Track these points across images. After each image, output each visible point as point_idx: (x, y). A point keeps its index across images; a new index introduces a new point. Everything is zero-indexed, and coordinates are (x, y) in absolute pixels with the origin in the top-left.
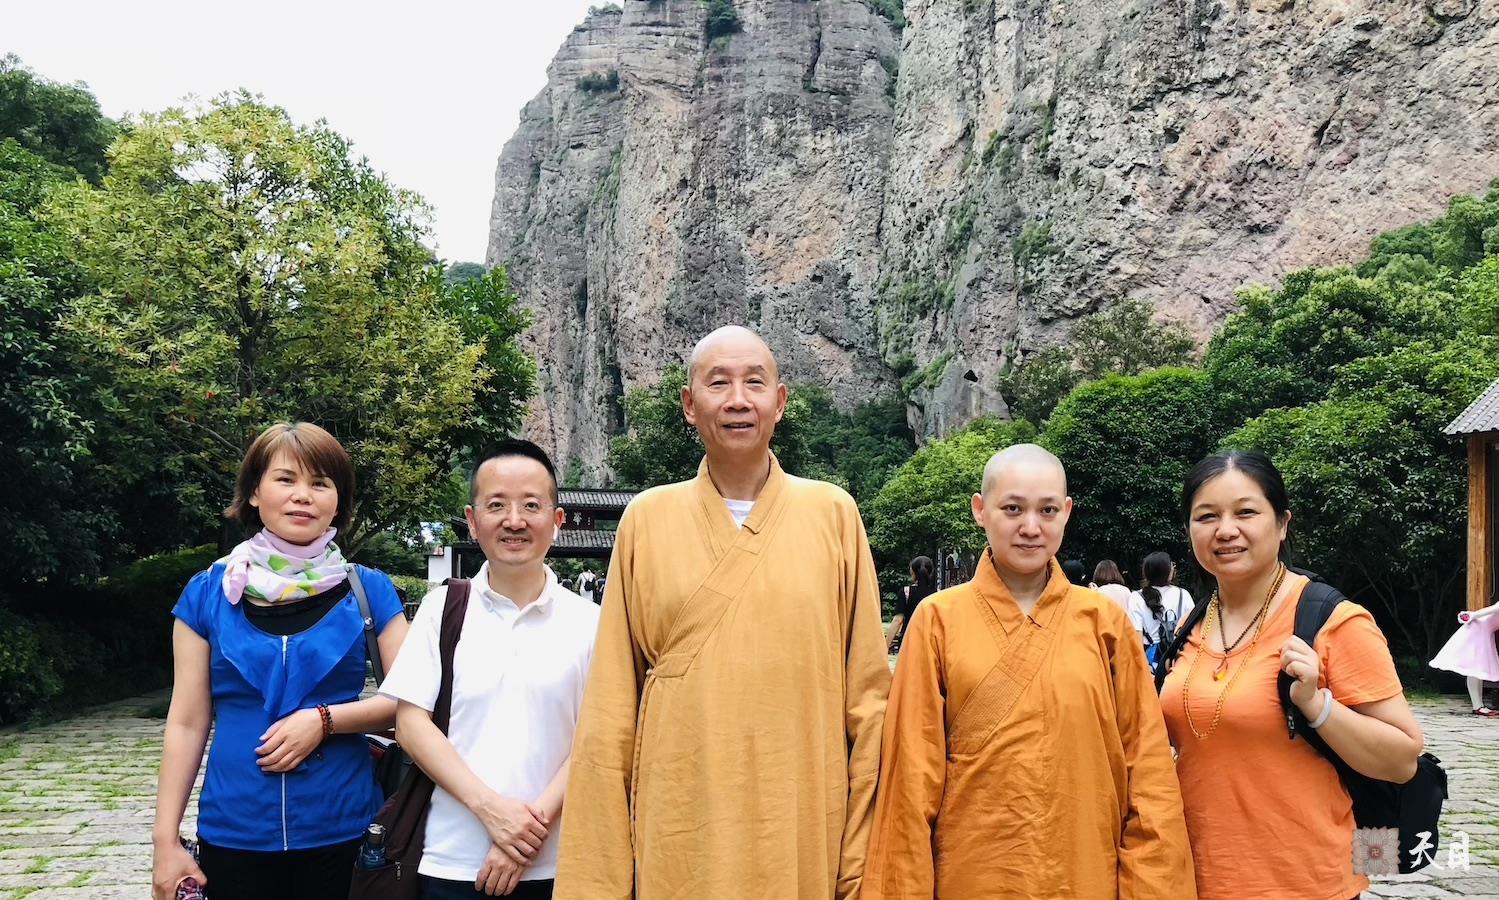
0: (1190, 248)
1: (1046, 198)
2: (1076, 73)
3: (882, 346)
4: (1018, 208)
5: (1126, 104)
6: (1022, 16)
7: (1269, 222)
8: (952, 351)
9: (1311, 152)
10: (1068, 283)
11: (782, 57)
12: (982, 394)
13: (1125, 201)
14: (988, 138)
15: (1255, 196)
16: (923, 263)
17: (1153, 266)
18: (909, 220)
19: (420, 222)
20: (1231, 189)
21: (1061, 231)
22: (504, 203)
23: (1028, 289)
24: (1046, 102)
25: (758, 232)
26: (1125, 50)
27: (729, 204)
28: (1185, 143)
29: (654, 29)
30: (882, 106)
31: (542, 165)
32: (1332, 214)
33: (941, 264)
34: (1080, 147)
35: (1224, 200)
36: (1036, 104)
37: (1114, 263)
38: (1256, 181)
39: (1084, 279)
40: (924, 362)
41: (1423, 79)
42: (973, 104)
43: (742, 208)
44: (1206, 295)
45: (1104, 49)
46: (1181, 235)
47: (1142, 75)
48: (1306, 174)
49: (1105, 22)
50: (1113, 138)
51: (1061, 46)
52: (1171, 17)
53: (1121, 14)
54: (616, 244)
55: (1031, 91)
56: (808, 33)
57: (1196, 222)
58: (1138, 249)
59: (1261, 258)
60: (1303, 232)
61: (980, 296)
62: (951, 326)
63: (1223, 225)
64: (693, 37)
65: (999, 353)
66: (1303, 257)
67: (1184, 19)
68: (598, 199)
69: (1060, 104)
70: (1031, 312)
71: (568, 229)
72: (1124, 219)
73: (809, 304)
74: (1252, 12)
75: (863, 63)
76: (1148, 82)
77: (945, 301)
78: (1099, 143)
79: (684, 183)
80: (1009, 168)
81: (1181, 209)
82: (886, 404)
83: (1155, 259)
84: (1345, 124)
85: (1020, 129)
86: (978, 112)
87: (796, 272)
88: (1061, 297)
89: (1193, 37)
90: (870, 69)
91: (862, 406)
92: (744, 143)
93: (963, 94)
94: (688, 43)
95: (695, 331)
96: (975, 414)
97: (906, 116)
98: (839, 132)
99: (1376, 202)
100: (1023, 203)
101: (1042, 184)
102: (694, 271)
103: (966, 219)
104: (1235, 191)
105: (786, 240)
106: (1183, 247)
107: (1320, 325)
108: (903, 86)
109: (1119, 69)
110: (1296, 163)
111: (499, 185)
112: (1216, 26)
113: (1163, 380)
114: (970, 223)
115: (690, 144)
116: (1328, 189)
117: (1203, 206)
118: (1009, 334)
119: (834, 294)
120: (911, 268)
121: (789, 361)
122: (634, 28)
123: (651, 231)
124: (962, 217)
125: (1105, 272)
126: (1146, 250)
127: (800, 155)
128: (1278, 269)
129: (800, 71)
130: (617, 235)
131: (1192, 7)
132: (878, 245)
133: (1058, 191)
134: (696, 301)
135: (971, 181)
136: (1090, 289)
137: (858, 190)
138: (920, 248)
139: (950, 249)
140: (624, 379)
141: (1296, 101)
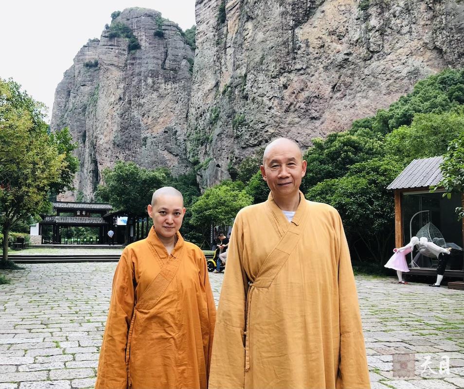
0: (292, 124)
1: (244, 107)
2: (253, 66)
3: (188, 155)
4: (234, 110)
5: (270, 76)
6: (235, 46)
7: (318, 116)
8: (212, 157)
9: (331, 93)
10: (251, 135)
11: (154, 57)
12: (222, 172)
13: (270, 108)
14: (224, 87)
15: (313, 107)
16: (202, 128)
17: (279, 130)
18: (197, 113)
21: (249, 118)
22: (57, 104)
23: (237, 137)
24: (243, 75)
25: (146, 116)
26: (269, 59)
27: (136, 106)
28: (290, 90)
29: (111, 47)
30: (188, 75)
31: (71, 91)
32: (338, 114)
33: (208, 128)
34: (255, 90)
35: (303, 109)
36: (240, 76)
37: (266, 129)
38: (313, 103)
39: (256, 134)
40: (202, 161)
41: (366, 71)
42: (219, 75)
43: (140, 108)
44: (297, 140)
45: (263, 58)
46: (289, 120)
47: (275, 67)
48: (330, 101)
49: (263, 49)
50: (266, 87)
51: (248, 57)
52: (284, 49)
53: (268, 47)
54: (96, 119)
55: (238, 71)
56: (163, 50)
57: (293, 116)
58: (274, 124)
59: (315, 128)
60: (329, 120)
61: (221, 139)
62: (212, 149)
63: (303, 117)
64: (124, 50)
65: (228, 158)
66: (329, 128)
67: (289, 49)
68: (90, 103)
69: (248, 76)
70: (239, 145)
71: (80, 113)
72: (269, 114)
73: (163, 140)
74: (311, 48)
75: (181, 61)
76: (277, 69)
77: (209, 141)
78: (261, 89)
79: (120, 98)
80: (231, 97)
81: (289, 111)
82: (189, 175)
83: (280, 128)
84: (342, 85)
85: (235, 84)
86: (220, 78)
87: (159, 129)
88: (248, 140)
89: (292, 55)
90: (184, 62)
91: (181, 175)
92: (141, 86)
93: (216, 72)
94: (122, 52)
95: (124, 149)
96: (220, 179)
97: (197, 78)
98: (174, 83)
99: (352, 110)
100: (236, 108)
101: (242, 102)
102: (124, 129)
103: (216, 113)
104: (306, 105)
105: (155, 119)
106: (289, 124)
107: (340, 151)
108: (195, 69)
109: (268, 65)
110: (326, 97)
111: (56, 98)
112: (299, 52)
114: (218, 114)
115: (123, 86)
116: (337, 106)
117: (296, 110)
118: (231, 152)
119: (172, 137)
120: (198, 129)
121: (156, 160)
122: (104, 46)
123: (109, 115)
124: (215, 112)
125: (263, 132)
126: (277, 125)
127: (160, 91)
128: (321, 132)
129: (160, 62)
130: (97, 116)
131: (292, 46)
132: (187, 121)
133: (247, 105)
134: (124, 139)
135: (218, 101)
136: (258, 137)
137: (180, 102)
138: (201, 122)
139: (211, 123)
140: (98, 165)
141: (326, 77)
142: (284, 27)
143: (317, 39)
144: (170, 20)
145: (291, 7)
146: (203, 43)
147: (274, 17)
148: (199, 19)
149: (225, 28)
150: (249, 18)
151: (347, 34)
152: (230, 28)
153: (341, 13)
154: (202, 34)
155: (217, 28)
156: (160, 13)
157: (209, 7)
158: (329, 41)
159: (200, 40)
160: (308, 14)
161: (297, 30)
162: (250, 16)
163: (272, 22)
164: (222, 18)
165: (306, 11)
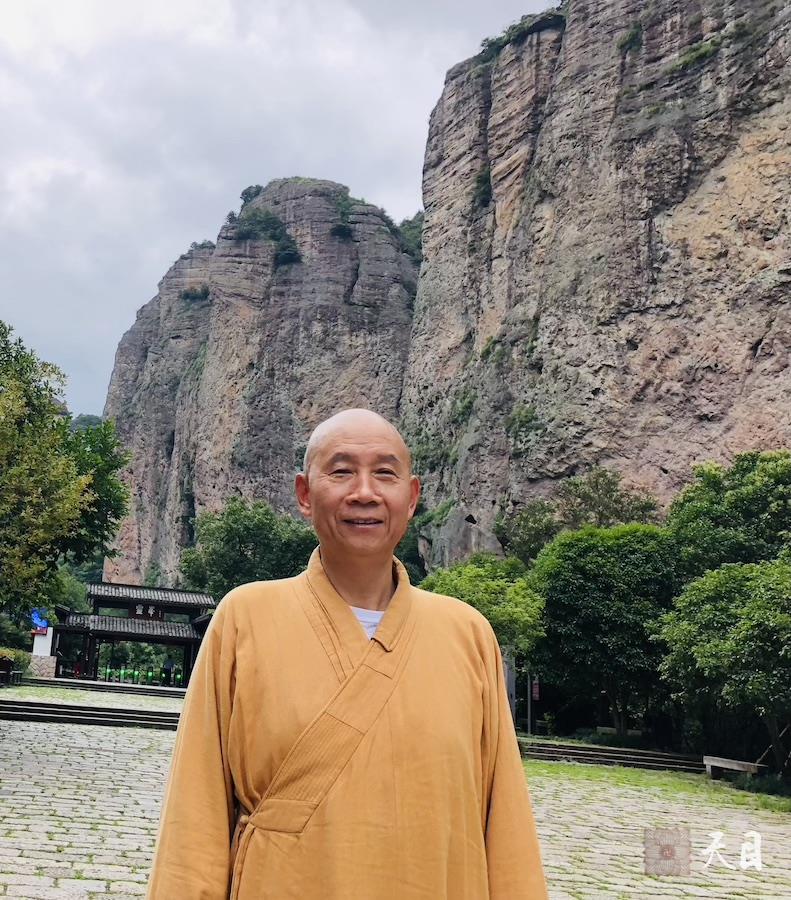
0: (649, 430)
1: (532, 387)
2: (555, 297)
4: (509, 394)
5: (595, 321)
6: (513, 256)
7: (715, 413)
8: (456, 499)
9: (748, 361)
10: (550, 452)
11: (329, 280)
12: (480, 534)
13: (596, 392)
14: (486, 342)
15: (703, 393)
16: (433, 431)
17: (620, 442)
18: (422, 399)
19: (54, 385)
20: (682, 386)
21: (547, 413)
22: (119, 374)
23: (517, 455)
24: (531, 317)
25: (305, 402)
26: (593, 282)
27: (284, 381)
28: (643, 351)
29: (237, 259)
30: (403, 316)
31: (150, 349)
32: (769, 409)
33: (447, 432)
34: (558, 350)
35: (677, 395)
36: (523, 318)
37: (588, 438)
38: (703, 382)
39: (563, 449)
40: (433, 506)
42: (474, 317)
43: (294, 385)
44: (665, 467)
45: (577, 281)
46: (642, 420)
47: (607, 300)
48: (745, 377)
49: (577, 262)
50: (584, 345)
51: (544, 278)
52: (629, 260)
53: (590, 257)
54: (198, 407)
55: (519, 309)
56: (348, 264)
57: (654, 410)
58: (607, 429)
59: (710, 441)
60: (745, 422)
61: (478, 458)
62: (455, 480)
63: (677, 414)
64: (265, 265)
65: (494, 502)
66: (747, 441)
67: (640, 261)
68: (188, 374)
69: (542, 319)
70: (520, 473)
71: (163, 395)
72: (595, 405)
74: (694, 258)
75: (389, 286)
76: (613, 306)
77: (450, 461)
78: (573, 348)
79: (251, 365)
80: (502, 364)
81: (642, 400)
83: (621, 437)
84: (775, 341)
85: (511, 336)
86: (478, 323)
88: (544, 462)
89: (647, 275)
90: (395, 290)
92: (298, 339)
93: (467, 310)
94: (261, 269)
95: (252, 472)
96: (474, 550)
97: (422, 323)
98: (370, 333)
100: (513, 390)
101: (528, 377)
102: (255, 428)
103: (467, 400)
104: (686, 388)
105: (326, 409)
106: (644, 429)
108: (420, 302)
109: (589, 295)
110: (736, 369)
111: (117, 362)
112: (665, 267)
113: (633, 533)
114: (471, 403)
115: (258, 339)
116: (765, 390)
117: (659, 398)
118: (502, 489)
120: (423, 434)
122: (223, 258)
123: (225, 398)
124: (464, 398)
126: (614, 430)
127: (340, 349)
128: (725, 450)
129: (341, 289)
130: (200, 400)
131: (646, 254)
132: (398, 416)
133: (541, 382)
134: (255, 450)
135: (472, 372)
136: (568, 458)
137: (383, 375)
138: (431, 419)
139: (455, 422)
140: (196, 504)
141: (733, 323)
142: (628, 214)
143: (708, 238)
144: (367, 201)
145: (643, 170)
146: (437, 249)
147: (603, 191)
148: (430, 199)
149: (490, 217)
150: (545, 196)
151: (785, 227)
152: (502, 216)
153: (766, 181)
154: (437, 230)
155: (471, 217)
156: (346, 188)
157: (454, 173)
158: (740, 242)
159: (432, 243)
160: (685, 184)
161: (657, 220)
162: (545, 191)
163: (597, 203)
164: (484, 196)
165: (680, 178)
